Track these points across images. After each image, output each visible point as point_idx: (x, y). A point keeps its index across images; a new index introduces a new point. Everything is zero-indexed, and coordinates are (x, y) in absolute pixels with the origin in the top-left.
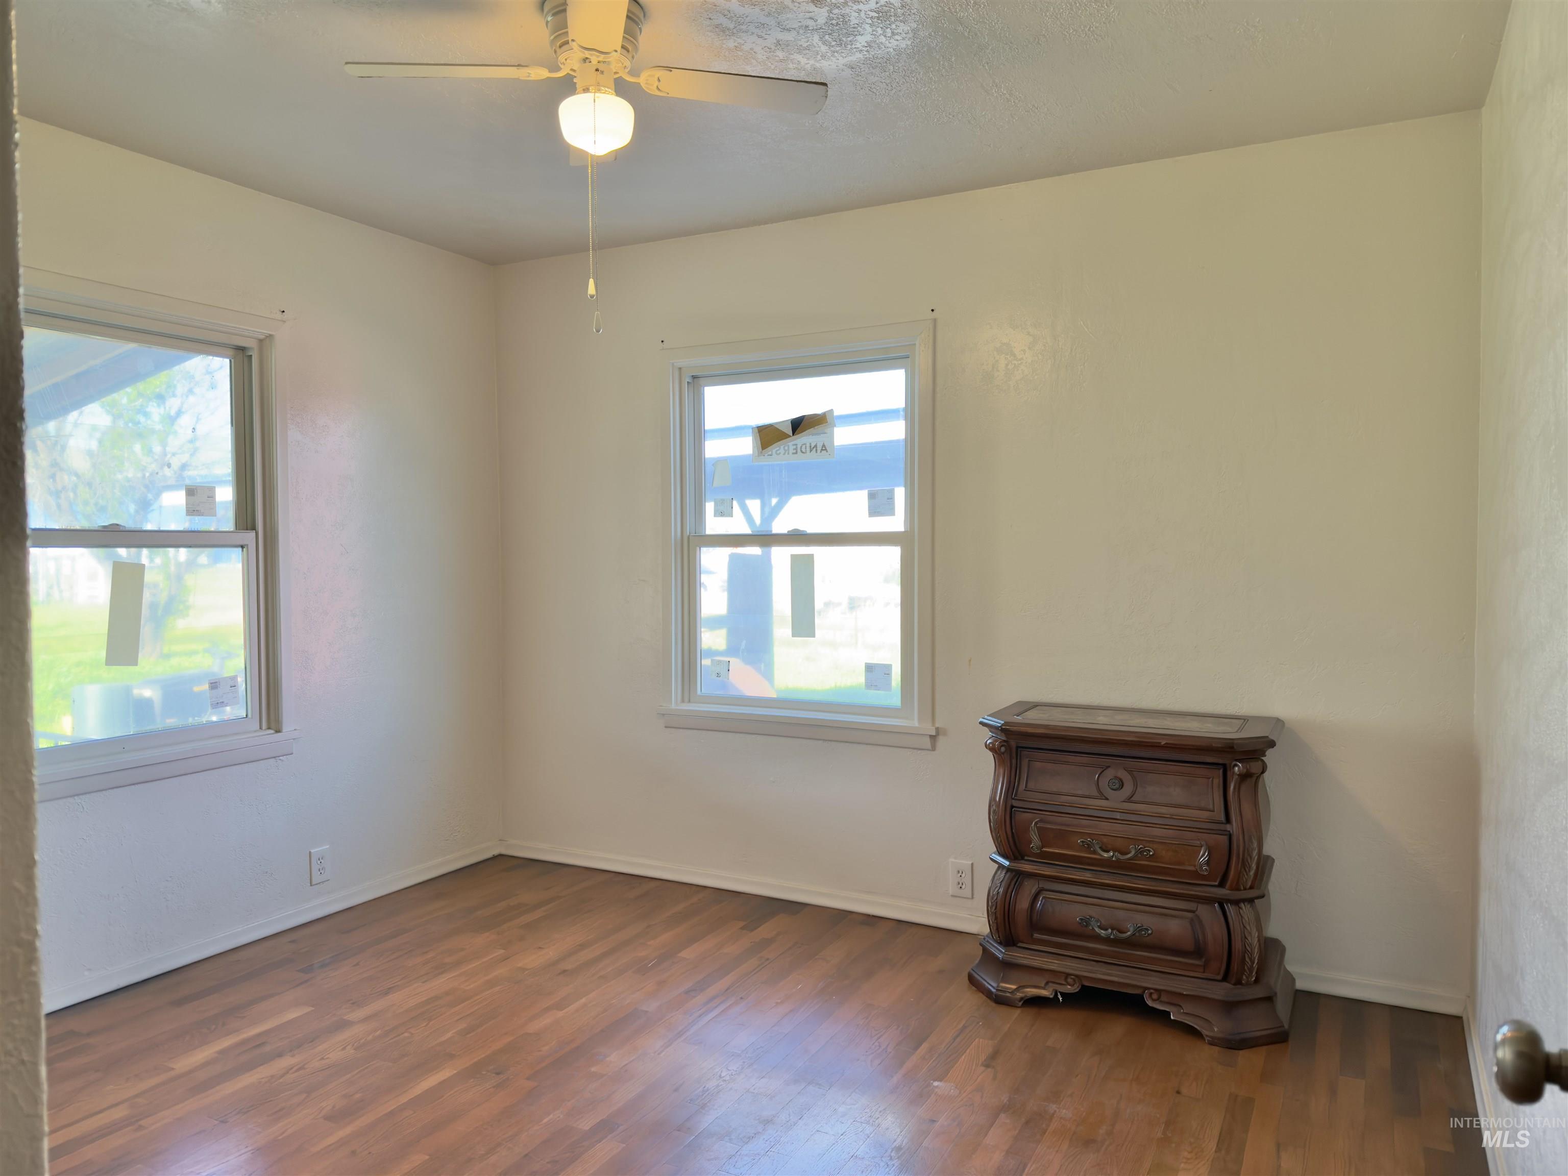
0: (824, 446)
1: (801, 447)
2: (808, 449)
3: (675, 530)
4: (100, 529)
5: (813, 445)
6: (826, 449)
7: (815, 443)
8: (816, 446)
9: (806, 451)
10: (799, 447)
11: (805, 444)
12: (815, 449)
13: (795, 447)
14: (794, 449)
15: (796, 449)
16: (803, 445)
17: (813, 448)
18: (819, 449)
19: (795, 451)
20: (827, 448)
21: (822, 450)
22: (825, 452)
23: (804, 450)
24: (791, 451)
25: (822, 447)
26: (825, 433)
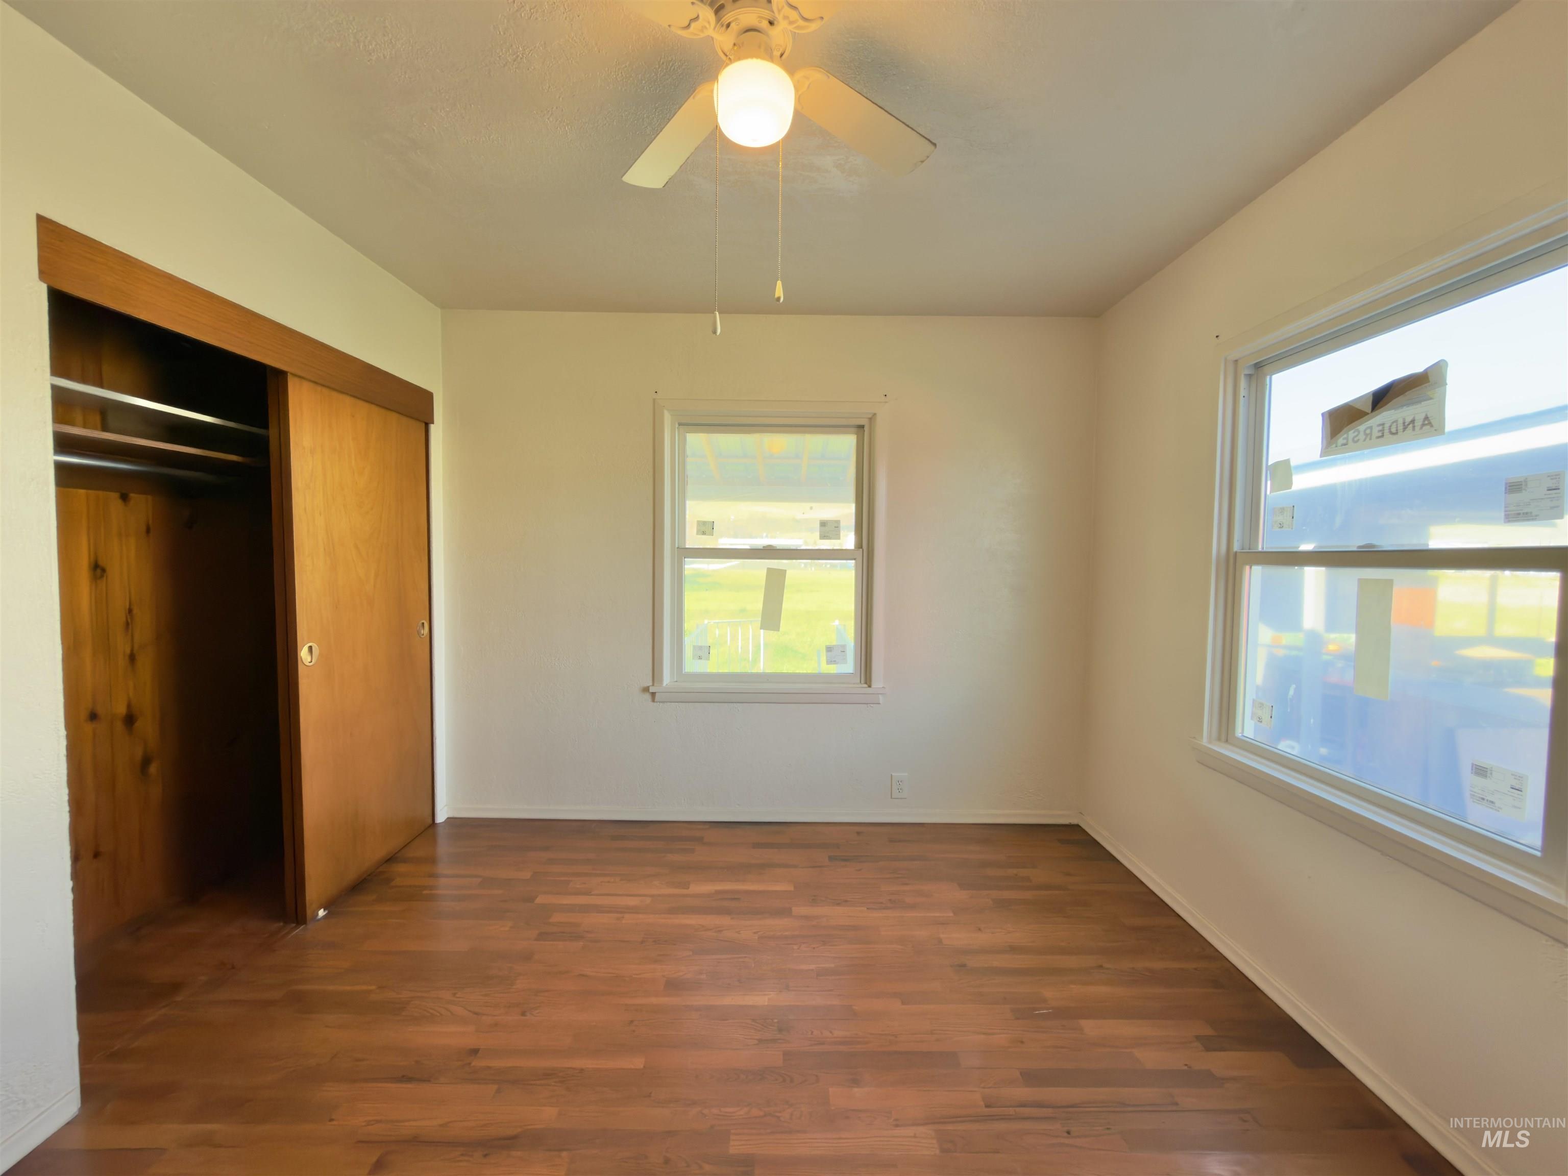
0: (1426, 418)
1: (1390, 426)
2: (1401, 427)
3: (1217, 547)
4: (762, 548)
5: (1408, 420)
6: (1430, 424)
7: (1413, 416)
8: (1413, 421)
9: (1397, 430)
10: (1387, 426)
11: (1396, 421)
12: (1411, 425)
13: (1380, 428)
14: (1379, 431)
15: (1382, 431)
16: (1393, 422)
17: (1409, 424)
18: (1418, 424)
19: (1380, 434)
20: (1432, 421)
21: (1423, 425)
22: (1428, 427)
23: (1394, 430)
24: (1376, 433)
25: (1424, 421)
26: (1431, 399)
